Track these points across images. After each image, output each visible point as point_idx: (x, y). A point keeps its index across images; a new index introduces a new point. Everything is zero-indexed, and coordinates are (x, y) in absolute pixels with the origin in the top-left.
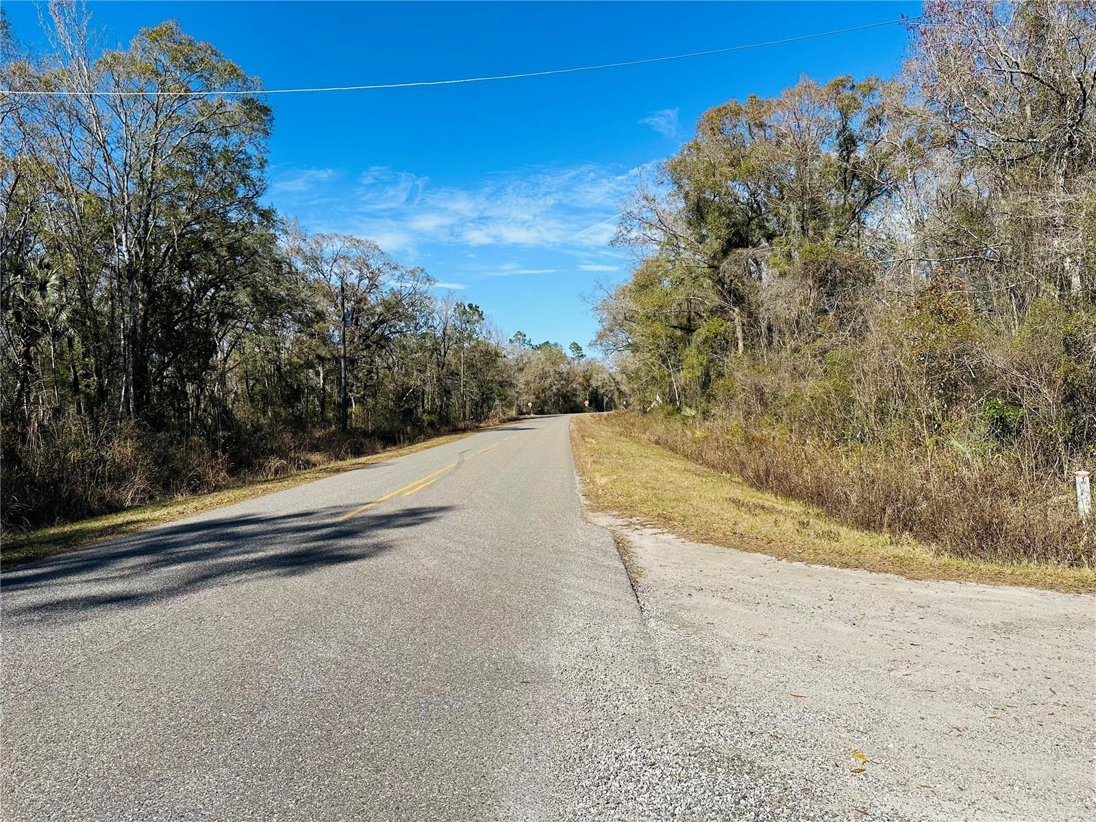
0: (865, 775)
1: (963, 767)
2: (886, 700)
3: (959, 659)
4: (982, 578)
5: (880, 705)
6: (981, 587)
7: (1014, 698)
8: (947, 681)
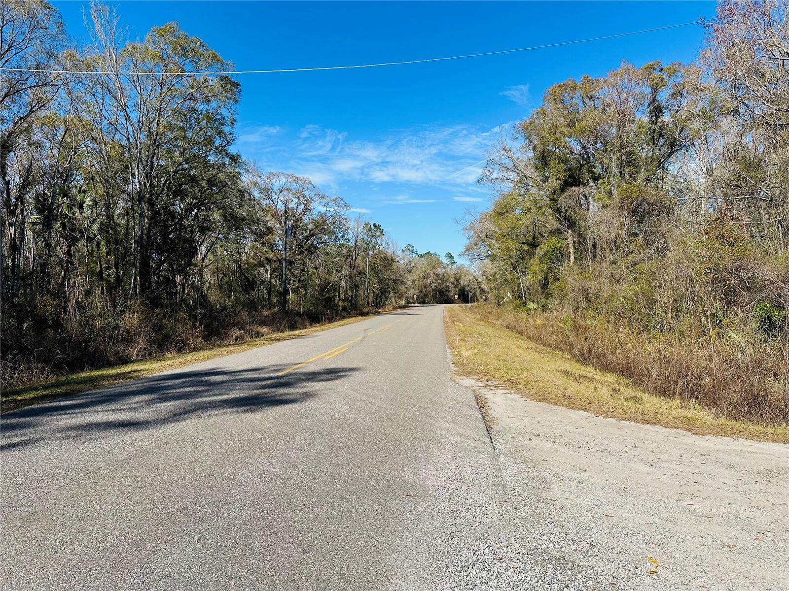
0: (658, 576)
1: (731, 574)
2: (674, 522)
3: (731, 495)
4: (750, 436)
5: (669, 526)
6: (749, 443)
7: (773, 526)
8: (722, 510)
